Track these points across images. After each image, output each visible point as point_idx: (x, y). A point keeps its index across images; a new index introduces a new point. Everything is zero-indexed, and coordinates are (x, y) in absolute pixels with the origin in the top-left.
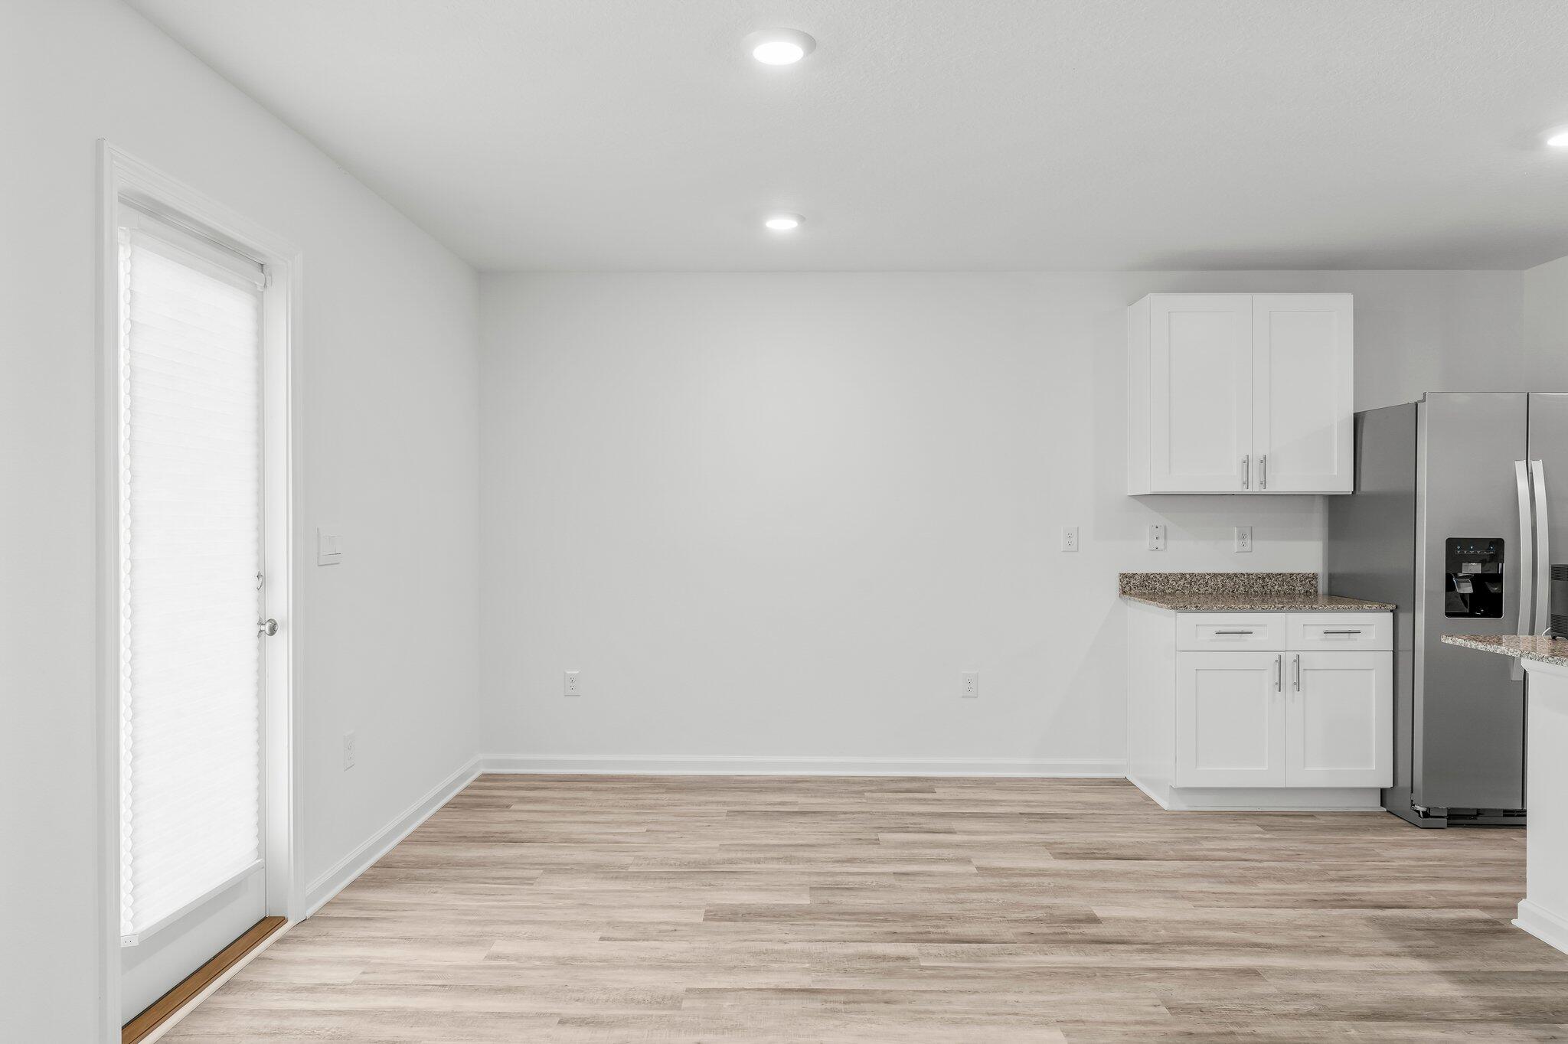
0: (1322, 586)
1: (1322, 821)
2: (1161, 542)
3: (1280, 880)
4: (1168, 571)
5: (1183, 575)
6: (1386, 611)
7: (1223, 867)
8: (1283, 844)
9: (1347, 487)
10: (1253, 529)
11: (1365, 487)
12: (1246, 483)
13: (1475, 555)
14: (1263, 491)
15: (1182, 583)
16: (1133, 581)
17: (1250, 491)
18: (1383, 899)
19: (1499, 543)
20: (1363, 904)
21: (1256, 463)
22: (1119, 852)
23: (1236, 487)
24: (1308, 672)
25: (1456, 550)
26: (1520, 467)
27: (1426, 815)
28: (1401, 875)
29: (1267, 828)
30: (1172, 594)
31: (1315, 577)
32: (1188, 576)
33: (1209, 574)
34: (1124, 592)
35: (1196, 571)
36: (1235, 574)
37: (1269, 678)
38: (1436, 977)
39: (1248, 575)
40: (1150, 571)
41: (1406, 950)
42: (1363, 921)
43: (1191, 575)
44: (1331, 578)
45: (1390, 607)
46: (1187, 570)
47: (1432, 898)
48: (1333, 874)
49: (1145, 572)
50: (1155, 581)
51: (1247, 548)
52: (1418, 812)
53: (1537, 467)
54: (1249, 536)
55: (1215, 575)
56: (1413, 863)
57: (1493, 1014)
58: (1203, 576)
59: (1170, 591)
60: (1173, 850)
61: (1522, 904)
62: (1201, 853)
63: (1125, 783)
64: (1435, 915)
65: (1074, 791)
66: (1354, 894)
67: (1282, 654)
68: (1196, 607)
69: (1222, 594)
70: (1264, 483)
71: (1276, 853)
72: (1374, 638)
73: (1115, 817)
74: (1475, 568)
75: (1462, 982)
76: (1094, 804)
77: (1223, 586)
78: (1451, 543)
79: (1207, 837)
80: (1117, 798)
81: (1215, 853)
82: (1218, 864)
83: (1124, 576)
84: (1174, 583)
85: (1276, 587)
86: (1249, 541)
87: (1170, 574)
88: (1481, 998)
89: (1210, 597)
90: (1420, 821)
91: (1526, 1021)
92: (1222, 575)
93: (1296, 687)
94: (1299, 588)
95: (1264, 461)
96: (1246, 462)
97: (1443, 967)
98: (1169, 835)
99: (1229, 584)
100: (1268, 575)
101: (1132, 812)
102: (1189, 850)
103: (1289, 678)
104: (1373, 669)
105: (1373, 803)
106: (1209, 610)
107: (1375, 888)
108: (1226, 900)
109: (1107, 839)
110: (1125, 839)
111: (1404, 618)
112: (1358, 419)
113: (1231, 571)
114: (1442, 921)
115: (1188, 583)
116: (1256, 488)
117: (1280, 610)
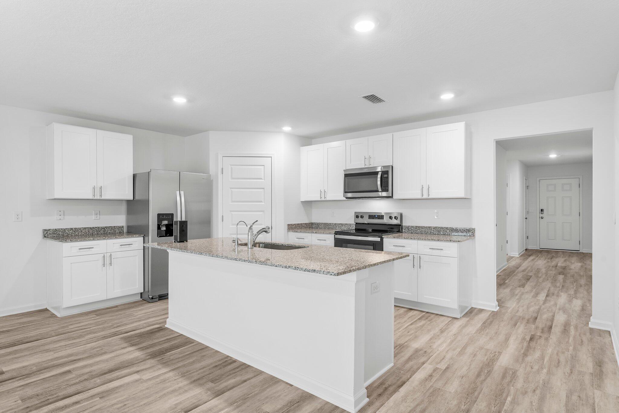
0: (125, 230)
1: (119, 308)
2: (62, 216)
3: (94, 333)
4: (65, 228)
5: (71, 229)
6: (141, 237)
7: (74, 334)
8: (101, 319)
9: (131, 198)
10: (100, 212)
11: (137, 198)
12: (94, 196)
13: (166, 218)
14: (101, 198)
15: (71, 232)
16: (49, 232)
17: (96, 198)
18: (128, 330)
19: (172, 215)
20: (122, 333)
21: (98, 188)
22: (28, 340)
23: (91, 197)
24: (115, 259)
25: (161, 217)
26: (178, 192)
27: (152, 298)
28: (138, 320)
29: (97, 315)
30: (67, 236)
31: (123, 227)
32: (74, 229)
33: (83, 228)
34: (45, 237)
35: (77, 227)
36: (93, 227)
37: (101, 262)
38: (135, 351)
39: (98, 227)
40: (57, 228)
41: (129, 345)
42: (119, 339)
43: (75, 228)
44: (128, 227)
45: (142, 235)
46: (73, 226)
47: (145, 325)
48: (115, 325)
49: (55, 228)
50: (59, 232)
51: (98, 218)
52: (150, 298)
53: (182, 193)
54: (99, 214)
55: (85, 228)
56: (144, 315)
57: (148, 358)
58: (80, 229)
59: (66, 235)
60: (55, 333)
61: (168, 320)
62: (67, 331)
63: (46, 310)
64: (143, 330)
65: (17, 319)
66: (119, 331)
67: (105, 254)
68: (71, 240)
69: (88, 235)
70: (101, 196)
71: (97, 323)
72: (137, 245)
73: (33, 325)
74: (166, 222)
75: (143, 350)
76: (25, 322)
77: (88, 232)
78: (159, 215)
79: (72, 324)
80: (38, 317)
81: (72, 329)
82: (72, 333)
83: (45, 230)
84: (68, 232)
85: (109, 231)
86: (99, 216)
87: (66, 229)
88: (148, 353)
89: (83, 236)
90: (151, 301)
91: (158, 356)
92: (88, 228)
93: (110, 265)
94: (117, 231)
95: (101, 188)
96: (94, 188)
97: (139, 347)
98: (57, 327)
99: (91, 231)
100: (106, 227)
101: (42, 322)
102: (61, 331)
103: (108, 261)
104: (136, 256)
105: (138, 298)
106: (76, 241)
107: (128, 326)
108: (69, 347)
109: (25, 336)
110: (34, 334)
111: (146, 238)
112: (134, 176)
113: (91, 226)
114: (144, 332)
115: (74, 232)
116: (98, 197)
117: (104, 239)
